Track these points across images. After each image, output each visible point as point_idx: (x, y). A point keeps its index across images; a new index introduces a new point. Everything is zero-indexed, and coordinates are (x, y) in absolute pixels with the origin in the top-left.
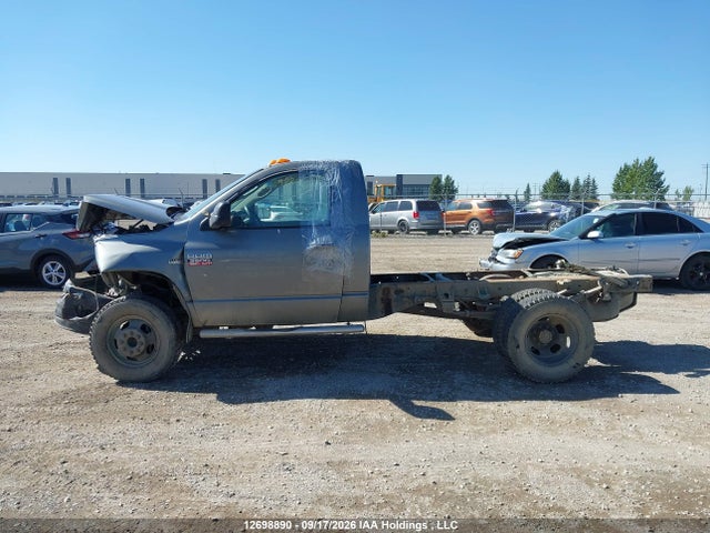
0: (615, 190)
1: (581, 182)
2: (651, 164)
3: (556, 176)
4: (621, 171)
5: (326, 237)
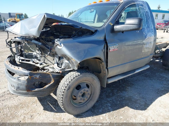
5: (150, 33)
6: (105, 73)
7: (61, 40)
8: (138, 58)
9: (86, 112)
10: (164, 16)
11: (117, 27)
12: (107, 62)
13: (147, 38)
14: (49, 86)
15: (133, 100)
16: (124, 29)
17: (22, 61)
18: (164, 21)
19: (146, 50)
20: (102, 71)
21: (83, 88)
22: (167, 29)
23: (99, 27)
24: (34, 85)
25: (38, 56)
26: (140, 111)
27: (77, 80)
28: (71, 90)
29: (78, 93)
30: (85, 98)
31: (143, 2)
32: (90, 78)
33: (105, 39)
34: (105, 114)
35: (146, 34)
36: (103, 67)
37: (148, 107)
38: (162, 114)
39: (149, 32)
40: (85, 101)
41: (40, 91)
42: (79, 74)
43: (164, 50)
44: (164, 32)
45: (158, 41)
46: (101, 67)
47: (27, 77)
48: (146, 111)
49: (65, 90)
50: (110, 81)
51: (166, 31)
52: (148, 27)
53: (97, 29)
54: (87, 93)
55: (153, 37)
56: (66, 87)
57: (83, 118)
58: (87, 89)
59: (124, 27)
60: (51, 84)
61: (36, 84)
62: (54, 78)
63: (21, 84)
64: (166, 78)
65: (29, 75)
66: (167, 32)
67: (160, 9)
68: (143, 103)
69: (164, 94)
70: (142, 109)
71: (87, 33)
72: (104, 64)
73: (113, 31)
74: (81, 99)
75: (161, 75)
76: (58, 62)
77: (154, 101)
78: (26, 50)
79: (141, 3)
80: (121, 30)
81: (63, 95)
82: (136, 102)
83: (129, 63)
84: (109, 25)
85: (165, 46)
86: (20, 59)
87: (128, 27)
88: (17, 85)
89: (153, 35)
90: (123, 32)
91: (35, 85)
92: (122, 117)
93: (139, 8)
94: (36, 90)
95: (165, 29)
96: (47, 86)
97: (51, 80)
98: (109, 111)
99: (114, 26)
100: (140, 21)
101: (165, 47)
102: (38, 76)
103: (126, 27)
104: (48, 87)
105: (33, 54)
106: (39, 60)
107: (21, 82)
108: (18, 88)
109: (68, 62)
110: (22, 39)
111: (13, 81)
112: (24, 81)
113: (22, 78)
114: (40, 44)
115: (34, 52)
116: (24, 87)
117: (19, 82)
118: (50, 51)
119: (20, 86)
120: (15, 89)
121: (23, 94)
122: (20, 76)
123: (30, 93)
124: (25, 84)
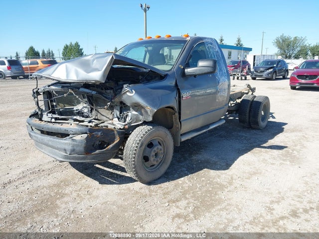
0: (63, 56)
1: (46, 52)
2: (77, 45)
3: (32, 49)
4: (65, 48)
5: (223, 78)
6: (178, 128)
7: (130, 85)
8: (212, 108)
9: (159, 178)
10: (230, 54)
11: (189, 70)
12: (180, 114)
13: (220, 84)
14: (114, 146)
15: (211, 162)
16: (198, 73)
17: (55, 120)
18: (231, 61)
19: (221, 99)
20: (175, 124)
21: (156, 145)
22: (238, 74)
23: (168, 71)
24: (93, 146)
25: (86, 110)
26: (223, 171)
27: (150, 135)
28: (143, 147)
29: (151, 152)
30: (158, 159)
31: (211, 39)
32: (163, 133)
33: (176, 85)
34: (183, 178)
35: (219, 78)
36: (176, 119)
37: (230, 166)
38: (247, 171)
39: (222, 75)
40: (158, 163)
41: (103, 153)
42: (151, 127)
43: (239, 101)
44: (234, 79)
45: (232, 88)
46: (174, 120)
47: (86, 135)
48: (229, 170)
49: (137, 147)
50: (184, 139)
51: (236, 77)
52: (221, 70)
53: (167, 73)
54: (161, 152)
55: (227, 83)
56: (138, 144)
57: (157, 184)
58: (160, 147)
59: (196, 70)
60: (117, 143)
61: (95, 144)
62: (119, 135)
63: (77, 146)
64: (246, 137)
65: (88, 132)
66: (238, 78)
67: (223, 42)
68: (224, 164)
69: (246, 152)
70: (224, 169)
71: (155, 77)
72: (177, 114)
73: (183, 75)
74: (154, 160)
75: (239, 134)
76: (118, 115)
77: (236, 160)
78: (61, 104)
79: (209, 41)
80: (194, 74)
81: (135, 154)
82: (215, 163)
83: (202, 116)
84: (179, 68)
85: (239, 96)
86: (52, 118)
87: (201, 69)
88: (72, 147)
89: (227, 80)
90: (195, 76)
91: (95, 146)
92: (204, 179)
93: (208, 47)
94: (97, 151)
95: (235, 75)
96: (111, 146)
97: (115, 138)
98: (187, 175)
99: (184, 70)
100: (215, 62)
101: (240, 98)
102: (99, 134)
103: (199, 70)
104: (112, 148)
105: (75, 109)
106: (86, 116)
107: (76, 142)
108: (73, 151)
109: (137, 113)
110: (63, 87)
111: (63, 143)
112: (81, 141)
113: (78, 138)
114: (94, 93)
115: (75, 105)
116: (81, 148)
117: (73, 143)
118: (111, 101)
119: (75, 148)
120: (68, 153)
121: (78, 160)
122: (73, 134)
123: (89, 156)
124: (83, 145)
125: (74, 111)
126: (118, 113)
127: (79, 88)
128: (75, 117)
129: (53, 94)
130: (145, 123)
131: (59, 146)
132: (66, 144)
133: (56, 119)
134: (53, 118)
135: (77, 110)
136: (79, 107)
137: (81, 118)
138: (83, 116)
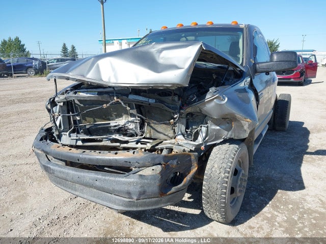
2: (17, 40)
4: (3, 43)
6: (251, 142)
7: (218, 88)
17: (82, 142)
25: (132, 126)
29: (237, 181)
41: (180, 190)
42: (237, 146)
47: (160, 167)
49: (227, 178)
56: (229, 172)
60: (195, 174)
61: (169, 178)
63: (149, 185)
65: (163, 163)
74: (240, 191)
76: (183, 131)
78: (88, 119)
86: (77, 140)
88: (141, 187)
91: (168, 181)
94: (173, 189)
96: (188, 178)
97: (191, 166)
99: (255, 65)
105: (112, 125)
106: (131, 133)
107: (147, 179)
108: (142, 194)
109: (218, 128)
110: (99, 94)
111: (124, 183)
112: (153, 177)
113: (148, 172)
114: (152, 101)
115: (113, 120)
116: (154, 188)
117: (143, 181)
118: (179, 112)
119: (146, 188)
120: (135, 198)
121: (148, 206)
122: (139, 168)
123: (164, 198)
124: (158, 183)
125: (110, 127)
126: (183, 128)
127: (127, 95)
128: (113, 136)
129: (75, 103)
130: (231, 141)
131: (117, 188)
132: (129, 183)
133: (84, 141)
134: (79, 139)
135: (115, 126)
136: (121, 122)
137: (122, 136)
138: (125, 135)
